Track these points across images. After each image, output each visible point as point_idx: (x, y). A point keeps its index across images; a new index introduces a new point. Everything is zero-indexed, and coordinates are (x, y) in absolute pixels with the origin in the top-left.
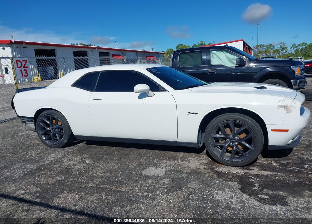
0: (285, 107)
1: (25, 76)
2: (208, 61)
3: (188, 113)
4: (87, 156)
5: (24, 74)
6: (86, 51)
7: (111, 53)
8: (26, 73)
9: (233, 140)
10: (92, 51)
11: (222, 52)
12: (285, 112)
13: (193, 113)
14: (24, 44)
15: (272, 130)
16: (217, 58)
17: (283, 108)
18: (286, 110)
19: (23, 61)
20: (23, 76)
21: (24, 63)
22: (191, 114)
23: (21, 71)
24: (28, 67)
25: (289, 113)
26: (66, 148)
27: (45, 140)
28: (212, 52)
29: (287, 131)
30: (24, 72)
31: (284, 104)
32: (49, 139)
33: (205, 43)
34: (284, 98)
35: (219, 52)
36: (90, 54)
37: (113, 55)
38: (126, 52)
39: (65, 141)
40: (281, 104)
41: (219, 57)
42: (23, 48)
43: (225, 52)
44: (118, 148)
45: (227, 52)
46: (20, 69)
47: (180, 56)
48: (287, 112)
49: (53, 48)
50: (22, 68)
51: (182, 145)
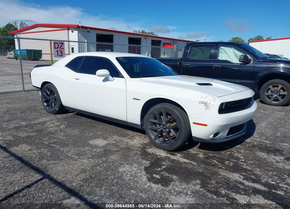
0: (205, 104)
1: (60, 55)
2: (216, 56)
3: (134, 99)
4: (66, 123)
5: (59, 54)
6: (140, 38)
7: (163, 41)
8: (61, 53)
9: (165, 127)
10: (145, 38)
11: (231, 48)
12: (205, 108)
13: (137, 99)
14: (88, 28)
15: (194, 123)
16: (225, 54)
17: (203, 104)
18: (206, 107)
19: (60, 43)
20: (58, 56)
21: (60, 45)
22: (136, 99)
23: (57, 51)
24: (63, 49)
25: (208, 109)
26: (58, 115)
27: (46, 106)
28: (221, 47)
29: (206, 125)
30: (59, 52)
31: (205, 101)
32: (48, 106)
33: (263, 37)
34: (207, 95)
35: (227, 48)
36: (143, 42)
37: (164, 44)
38: (177, 41)
39: (57, 109)
40: (202, 100)
41: (227, 53)
42: (88, 32)
43: (233, 49)
44: (93, 121)
45: (235, 48)
46: (56, 50)
47: (191, 49)
48: (206, 108)
49: (111, 33)
50: (59, 49)
51: (131, 125)
